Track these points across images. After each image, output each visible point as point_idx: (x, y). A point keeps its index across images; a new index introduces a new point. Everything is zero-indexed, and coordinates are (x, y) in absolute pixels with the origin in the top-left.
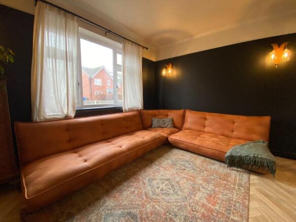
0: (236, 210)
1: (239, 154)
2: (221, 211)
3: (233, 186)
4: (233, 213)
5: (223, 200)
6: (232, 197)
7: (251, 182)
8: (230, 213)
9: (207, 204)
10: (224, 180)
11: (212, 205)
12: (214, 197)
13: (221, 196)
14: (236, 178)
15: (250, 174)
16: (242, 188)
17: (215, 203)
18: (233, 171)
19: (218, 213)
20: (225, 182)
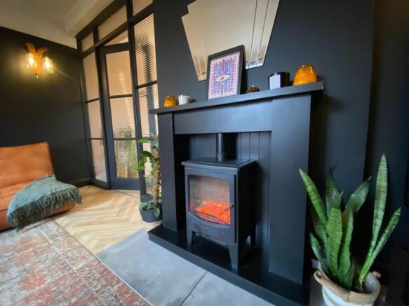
0: (73, 259)
1: (30, 201)
2: (57, 278)
3: (45, 245)
4: (73, 264)
5: (49, 267)
6: (57, 253)
7: (62, 225)
8: (70, 268)
9: (32, 291)
10: (27, 248)
11: (40, 285)
12: (34, 275)
13: (41, 266)
14: (40, 235)
15: (53, 220)
16: (59, 237)
17: (41, 279)
18: (30, 231)
19: (56, 283)
20: (31, 249)
